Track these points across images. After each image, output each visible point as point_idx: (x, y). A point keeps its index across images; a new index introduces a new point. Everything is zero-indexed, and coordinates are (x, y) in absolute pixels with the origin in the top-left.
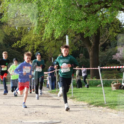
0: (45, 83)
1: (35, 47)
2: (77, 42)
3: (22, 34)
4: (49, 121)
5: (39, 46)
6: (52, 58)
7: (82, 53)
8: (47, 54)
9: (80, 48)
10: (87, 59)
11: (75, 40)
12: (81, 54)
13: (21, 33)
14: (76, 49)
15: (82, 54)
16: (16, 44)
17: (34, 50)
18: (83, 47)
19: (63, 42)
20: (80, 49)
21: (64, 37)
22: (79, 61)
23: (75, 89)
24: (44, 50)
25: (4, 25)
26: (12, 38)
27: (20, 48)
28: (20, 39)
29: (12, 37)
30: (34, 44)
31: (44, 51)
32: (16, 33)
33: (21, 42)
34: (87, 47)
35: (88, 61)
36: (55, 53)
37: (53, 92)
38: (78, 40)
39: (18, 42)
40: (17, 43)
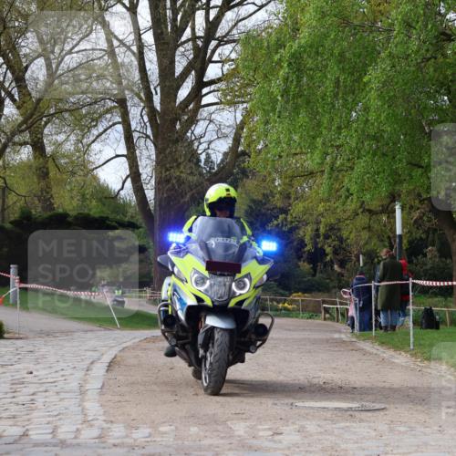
0: (343, 315)
1: (322, 230)
2: (421, 218)
3: (290, 198)
4: (357, 405)
5: (332, 228)
6: (361, 257)
7: (433, 246)
8: (348, 245)
9: (427, 232)
10: (444, 259)
11: (416, 215)
12: (430, 248)
13: (288, 197)
14: (418, 236)
15: (434, 248)
16: (275, 222)
17: (318, 236)
18: (436, 230)
19: (388, 217)
20: (428, 237)
21: (391, 206)
22: (426, 265)
23: (418, 330)
24: (342, 238)
25: (248, 177)
26: (266, 207)
27: (284, 232)
28: (285, 211)
29: (265, 204)
30: (318, 223)
31: (341, 240)
32: (278, 196)
33: (289, 218)
34: (446, 232)
35: (447, 265)
36: (366, 243)
37: (363, 336)
38: (424, 214)
39: (282, 217)
40: (280, 220)
